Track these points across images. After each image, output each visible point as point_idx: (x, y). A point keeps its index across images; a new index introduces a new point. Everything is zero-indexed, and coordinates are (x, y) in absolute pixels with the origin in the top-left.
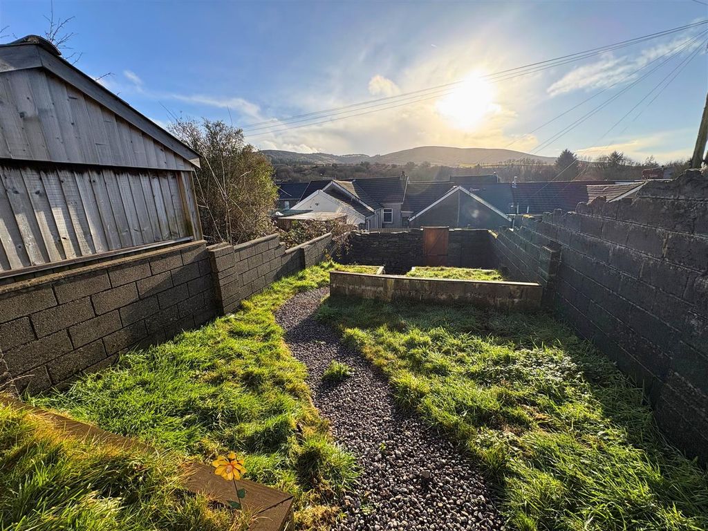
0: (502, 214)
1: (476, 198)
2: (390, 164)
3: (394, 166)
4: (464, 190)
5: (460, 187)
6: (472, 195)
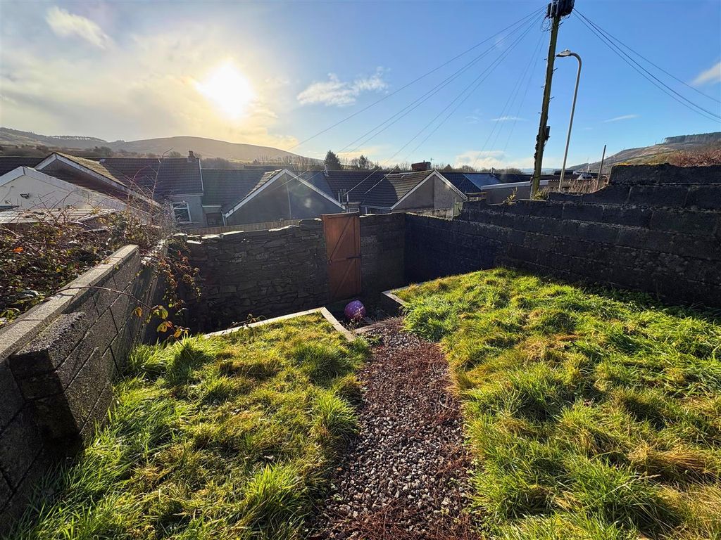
0: (336, 202)
1: (306, 184)
4: (291, 174)
5: (287, 171)
6: (302, 180)
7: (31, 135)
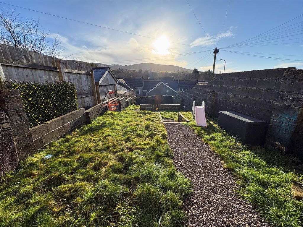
0: (175, 91)
1: (167, 86)
2: (132, 70)
3: (134, 71)
4: (164, 84)
5: (162, 83)
6: (166, 85)
7: (104, 65)
